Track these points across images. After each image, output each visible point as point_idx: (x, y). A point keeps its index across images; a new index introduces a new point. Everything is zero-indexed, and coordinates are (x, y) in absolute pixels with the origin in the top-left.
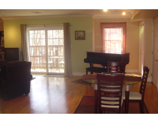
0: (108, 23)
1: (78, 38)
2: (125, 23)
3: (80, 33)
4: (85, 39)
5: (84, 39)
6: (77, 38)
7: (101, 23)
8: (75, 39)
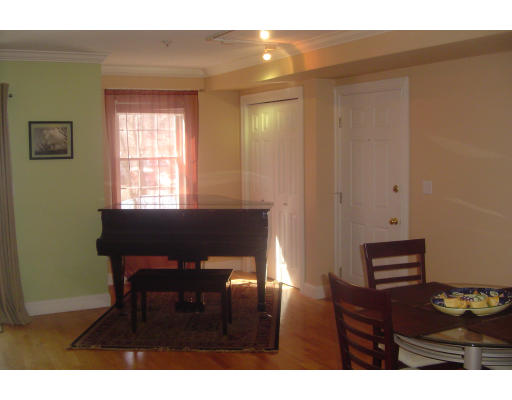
0: (131, 93)
1: (40, 153)
2: (195, 93)
3: (52, 132)
4: (72, 157)
5: (69, 155)
6: (37, 153)
7: (107, 92)
8: (31, 158)
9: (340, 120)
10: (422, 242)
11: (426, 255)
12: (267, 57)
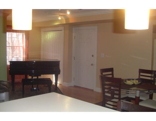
9: (75, 37)
10: (112, 69)
11: (114, 72)
12: (60, 18)
